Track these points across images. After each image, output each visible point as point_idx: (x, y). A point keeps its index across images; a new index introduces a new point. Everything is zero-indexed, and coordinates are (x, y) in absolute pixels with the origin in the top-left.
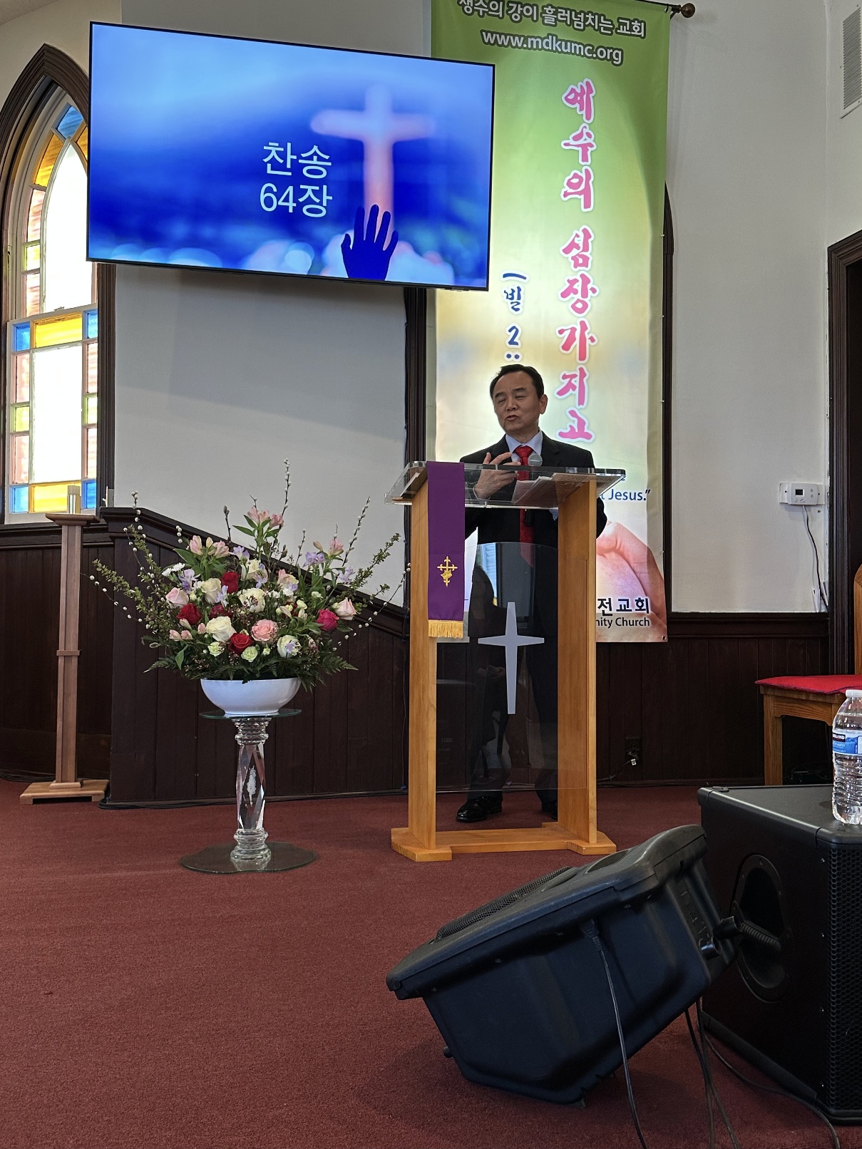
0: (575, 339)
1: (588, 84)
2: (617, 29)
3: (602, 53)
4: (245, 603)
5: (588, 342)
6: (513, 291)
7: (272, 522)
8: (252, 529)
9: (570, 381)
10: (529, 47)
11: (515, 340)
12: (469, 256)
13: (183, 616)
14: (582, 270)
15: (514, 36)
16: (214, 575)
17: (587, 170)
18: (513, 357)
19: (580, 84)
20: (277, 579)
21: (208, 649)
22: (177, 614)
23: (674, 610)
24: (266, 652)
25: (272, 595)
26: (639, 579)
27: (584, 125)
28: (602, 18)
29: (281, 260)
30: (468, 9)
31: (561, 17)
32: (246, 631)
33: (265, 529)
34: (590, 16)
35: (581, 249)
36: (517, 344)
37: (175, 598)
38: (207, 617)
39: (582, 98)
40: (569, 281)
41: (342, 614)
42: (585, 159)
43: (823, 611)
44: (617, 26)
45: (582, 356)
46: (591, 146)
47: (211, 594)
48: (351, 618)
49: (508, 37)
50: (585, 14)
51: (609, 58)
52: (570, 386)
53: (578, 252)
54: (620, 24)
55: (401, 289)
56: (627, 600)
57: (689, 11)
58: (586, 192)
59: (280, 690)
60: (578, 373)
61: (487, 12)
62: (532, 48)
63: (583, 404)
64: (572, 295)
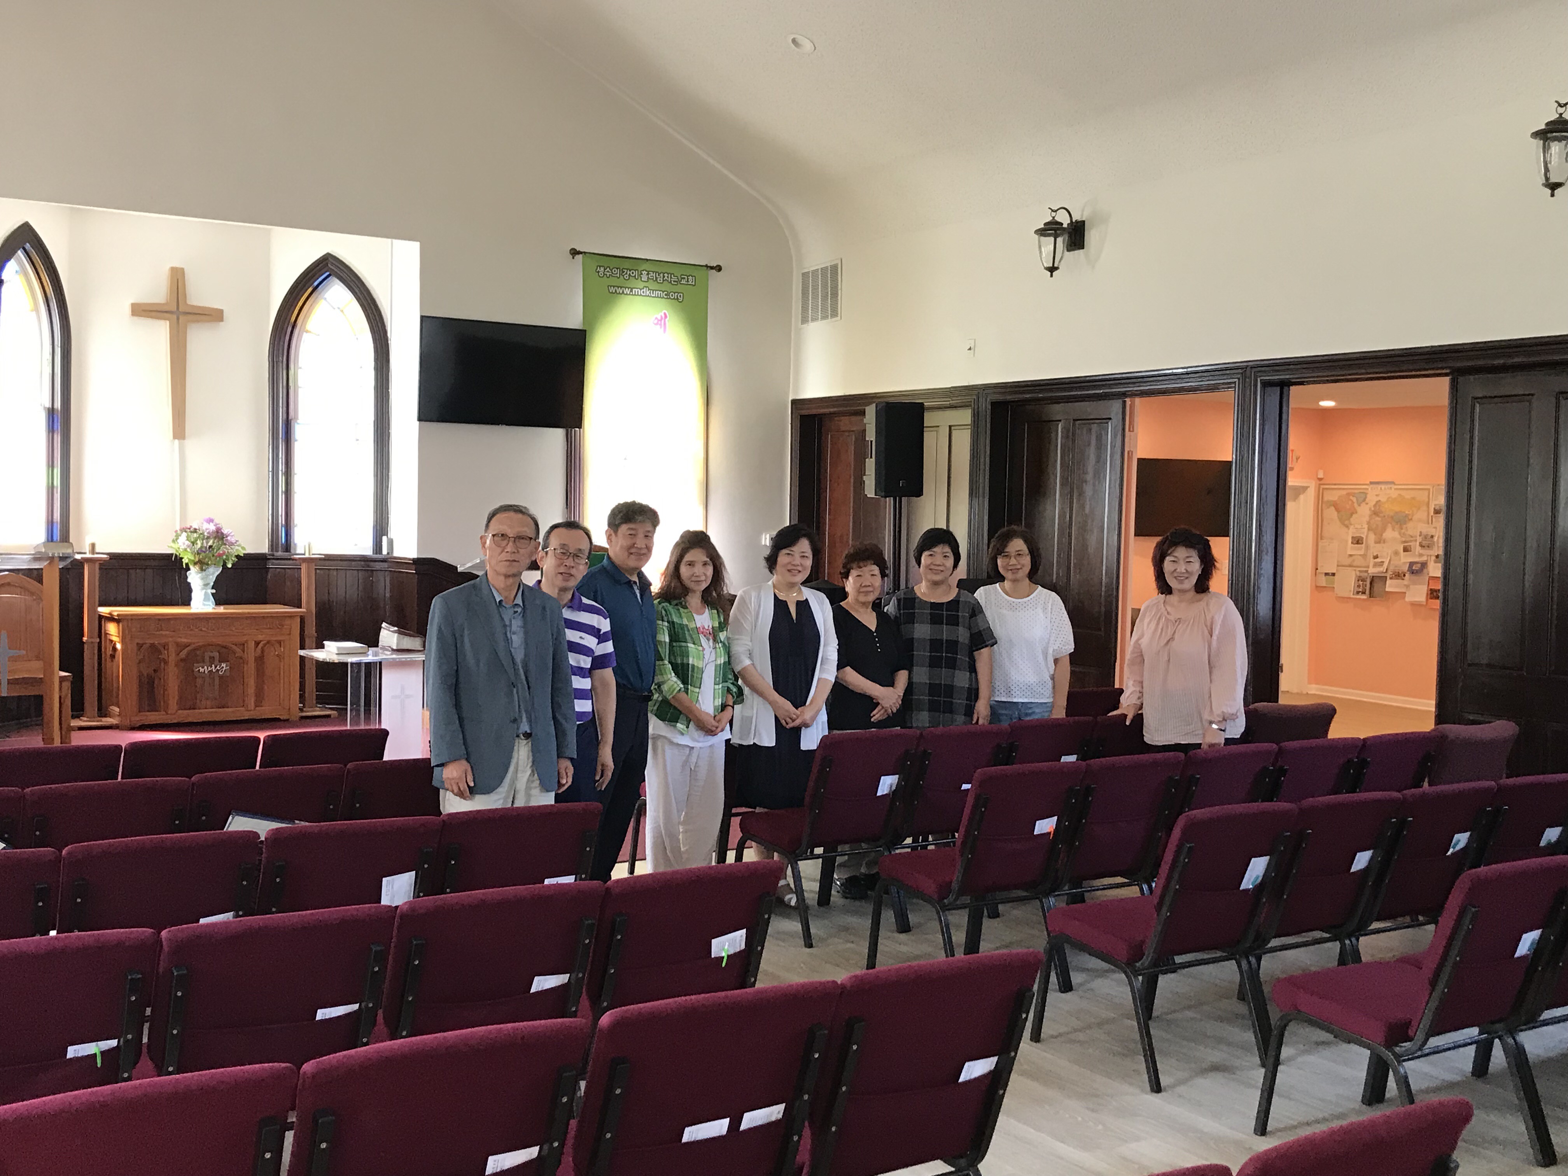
1: (665, 314)
3: (672, 296)
15: (626, 288)
28: (673, 275)
30: (601, 274)
31: (651, 276)
34: (666, 275)
44: (680, 280)
49: (622, 289)
50: (664, 273)
51: (676, 298)
54: (683, 278)
57: (719, 268)
61: (611, 275)
62: (635, 295)
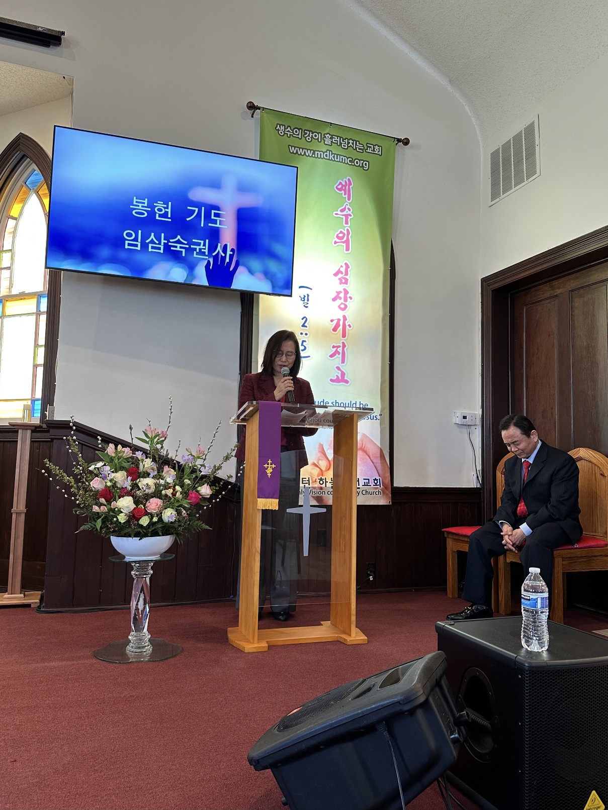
0: (339, 325)
1: (349, 180)
2: (366, 150)
3: (357, 163)
4: (143, 488)
5: (347, 327)
6: (305, 296)
7: (160, 436)
8: (148, 440)
9: (337, 349)
10: (316, 156)
11: (306, 325)
12: (281, 276)
13: (102, 496)
14: (344, 286)
15: (308, 150)
16: (122, 468)
17: (347, 230)
18: (304, 335)
19: (344, 179)
20: (163, 472)
21: (117, 518)
22: (97, 495)
23: (395, 485)
24: (155, 519)
25: (159, 482)
26: (375, 467)
27: (346, 203)
28: (358, 143)
29: (168, 273)
30: (281, 133)
31: (335, 140)
32: (142, 506)
33: (155, 440)
34: (351, 141)
35: (344, 274)
36: (306, 327)
37: (96, 484)
38: (117, 497)
39: (346, 188)
40: (337, 292)
41: (203, 494)
42: (347, 223)
43: (478, 486)
44: (366, 148)
45: (344, 335)
46: (351, 216)
47: (120, 482)
48: (209, 497)
49: (304, 150)
50: (347, 139)
51: (361, 165)
52: (336, 352)
53: (342, 275)
54: (368, 147)
55: (239, 293)
56: (368, 479)
57: (406, 142)
58: (347, 242)
59: (163, 542)
60: (341, 345)
61: (292, 135)
62: (318, 157)
63: (344, 363)
64: (338, 300)
